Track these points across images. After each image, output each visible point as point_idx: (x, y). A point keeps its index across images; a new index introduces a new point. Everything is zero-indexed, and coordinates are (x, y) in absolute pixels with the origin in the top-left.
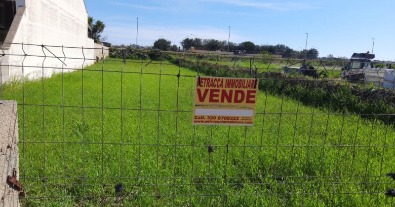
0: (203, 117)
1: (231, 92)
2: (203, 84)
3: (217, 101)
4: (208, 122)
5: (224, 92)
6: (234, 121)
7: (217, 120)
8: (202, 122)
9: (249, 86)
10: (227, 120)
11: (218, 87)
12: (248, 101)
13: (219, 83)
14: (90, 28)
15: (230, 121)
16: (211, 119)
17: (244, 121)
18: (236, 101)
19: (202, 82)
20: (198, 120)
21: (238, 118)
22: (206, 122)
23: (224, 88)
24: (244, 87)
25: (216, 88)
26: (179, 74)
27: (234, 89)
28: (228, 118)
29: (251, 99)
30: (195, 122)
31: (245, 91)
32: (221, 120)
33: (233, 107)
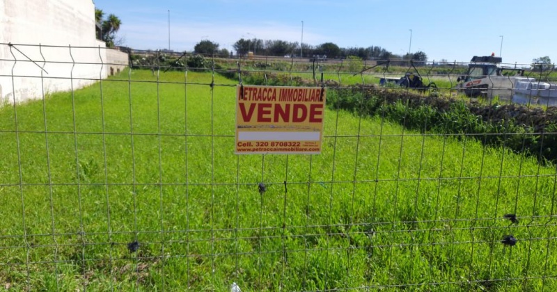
0: (249, 144)
1: (288, 106)
2: (247, 96)
3: (269, 120)
4: (257, 150)
5: (278, 108)
6: (293, 147)
7: (269, 147)
8: (249, 150)
9: (313, 98)
10: (283, 147)
11: (269, 100)
12: (312, 120)
13: (271, 94)
14: (99, 26)
15: (287, 147)
16: (262, 145)
17: (308, 148)
18: (296, 119)
19: (246, 94)
20: (242, 147)
21: (299, 143)
22: (254, 150)
23: (277, 102)
24: (306, 100)
25: (266, 102)
26: (213, 82)
27: (292, 103)
28: (286, 144)
29: (316, 117)
30: (239, 150)
31: (308, 105)
32: (275, 147)
33: (291, 129)
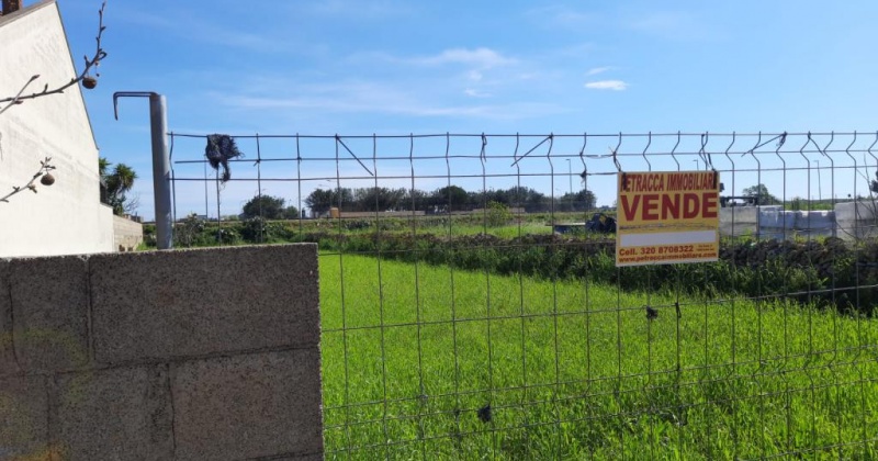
0: (632, 251)
1: (677, 197)
2: (629, 186)
4: (642, 259)
5: (666, 198)
6: (686, 253)
7: (657, 254)
8: (632, 260)
9: (705, 185)
10: (673, 254)
11: (655, 189)
12: (706, 214)
13: (658, 182)
15: (679, 254)
16: (647, 253)
17: (703, 253)
18: (687, 215)
19: (629, 182)
20: (625, 256)
21: (692, 247)
22: (639, 259)
23: (665, 192)
24: (698, 188)
25: (653, 192)
26: (585, 171)
27: (682, 193)
28: (676, 249)
29: (710, 209)
30: (620, 260)
31: (700, 194)
32: (664, 254)
33: (683, 227)
